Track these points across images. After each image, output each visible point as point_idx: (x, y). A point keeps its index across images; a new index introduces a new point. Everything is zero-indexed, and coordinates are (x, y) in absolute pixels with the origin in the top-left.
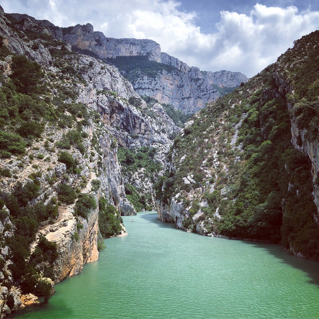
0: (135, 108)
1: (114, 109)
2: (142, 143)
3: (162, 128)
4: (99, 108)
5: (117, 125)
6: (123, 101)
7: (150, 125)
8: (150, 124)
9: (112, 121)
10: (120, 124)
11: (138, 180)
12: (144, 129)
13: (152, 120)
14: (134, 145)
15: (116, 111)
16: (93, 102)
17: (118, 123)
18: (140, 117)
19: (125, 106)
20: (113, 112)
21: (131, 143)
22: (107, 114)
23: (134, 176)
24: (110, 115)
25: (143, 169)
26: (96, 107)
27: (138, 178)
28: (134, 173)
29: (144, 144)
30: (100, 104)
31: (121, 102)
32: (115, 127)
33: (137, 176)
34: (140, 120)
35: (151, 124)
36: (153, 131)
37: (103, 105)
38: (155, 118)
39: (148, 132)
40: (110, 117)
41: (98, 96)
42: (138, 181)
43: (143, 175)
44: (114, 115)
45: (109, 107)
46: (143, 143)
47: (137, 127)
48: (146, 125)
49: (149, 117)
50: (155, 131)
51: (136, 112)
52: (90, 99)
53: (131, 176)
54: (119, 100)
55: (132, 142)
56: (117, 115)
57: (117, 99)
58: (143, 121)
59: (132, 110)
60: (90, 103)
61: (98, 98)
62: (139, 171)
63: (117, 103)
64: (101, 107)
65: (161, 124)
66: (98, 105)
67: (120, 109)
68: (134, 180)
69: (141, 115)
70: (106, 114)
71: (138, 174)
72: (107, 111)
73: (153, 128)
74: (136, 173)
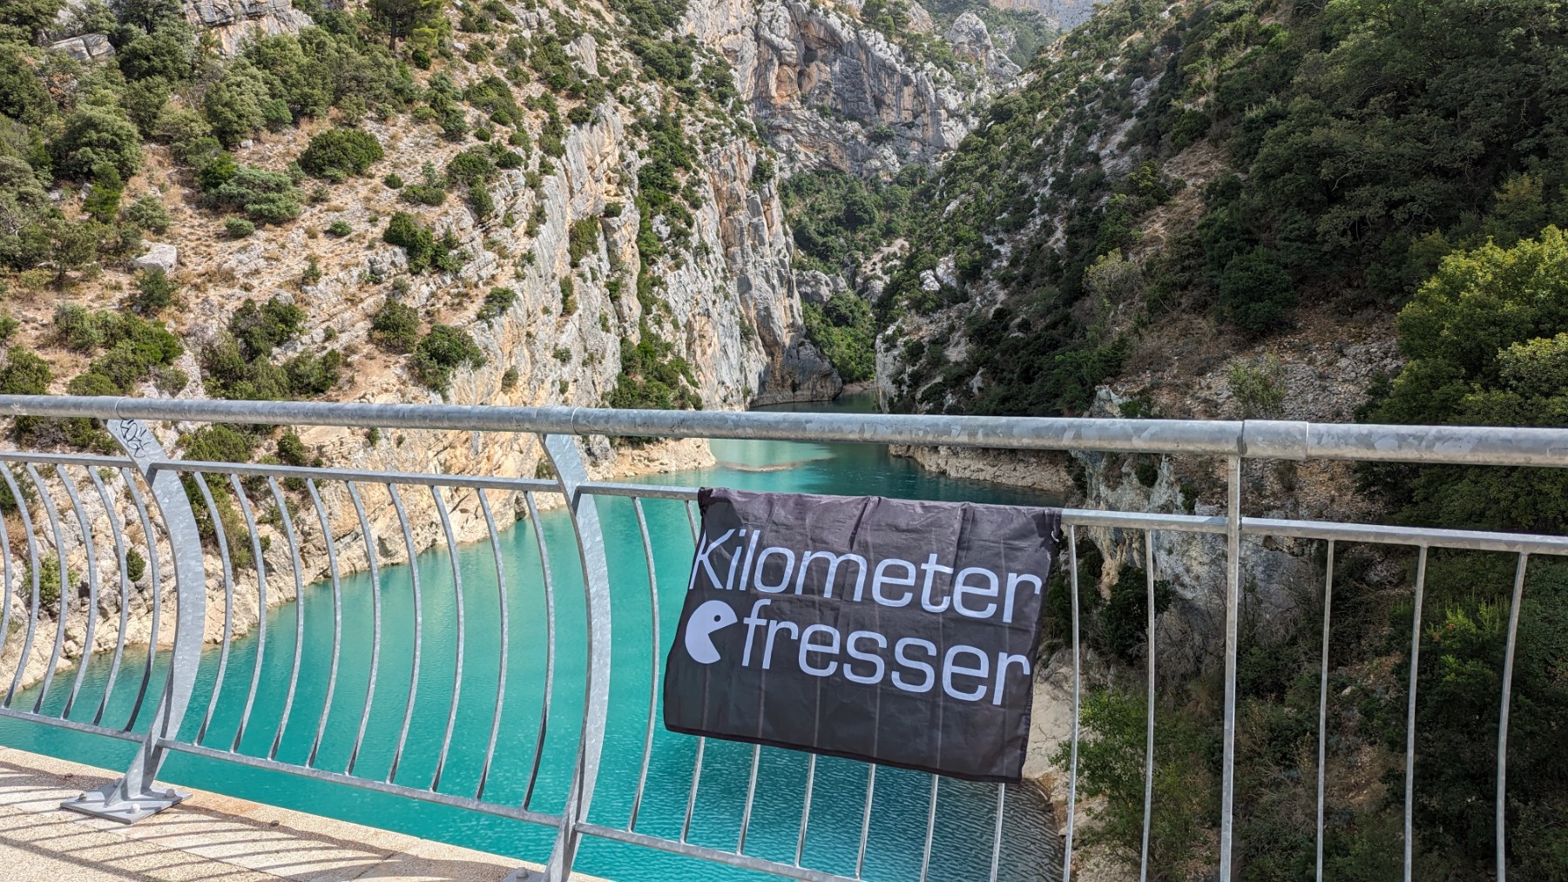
0: (881, 36)
1: (813, 46)
2: (902, 156)
3: (973, 100)
4: (763, 48)
5: (822, 100)
6: (840, 18)
7: (932, 92)
8: (931, 90)
9: (807, 87)
10: (831, 95)
11: (880, 279)
12: (910, 107)
13: (941, 75)
14: (878, 164)
15: (820, 53)
16: (743, 28)
17: (826, 93)
18: (898, 66)
19: (846, 34)
20: (809, 56)
21: (870, 156)
22: (789, 65)
23: (867, 268)
24: (798, 69)
25: (899, 242)
26: (751, 43)
27: (879, 273)
28: (868, 259)
29: (910, 158)
30: (766, 33)
31: (833, 20)
32: (817, 107)
33: (879, 265)
34: (897, 79)
35: (936, 90)
36: (943, 111)
37: (773, 36)
38: (951, 65)
39: (925, 118)
40: (801, 74)
41: (758, 7)
42: (878, 282)
43: (897, 262)
44: (813, 66)
45: (793, 41)
46: (908, 154)
47: (887, 102)
48: (919, 94)
49: (929, 65)
50: (948, 111)
51: (884, 49)
52: (732, 20)
53: (859, 266)
54: (826, 13)
55: (870, 153)
56: (822, 65)
57: (821, 13)
58: (906, 81)
59: (869, 43)
60: (729, 32)
61: (758, 12)
62: (886, 250)
63: (820, 23)
64: (769, 44)
65: (972, 87)
66: (757, 38)
67: (833, 42)
68: (867, 280)
69: (902, 59)
70: (785, 68)
71: (883, 259)
72: (790, 56)
73: (941, 103)
74: (876, 258)
